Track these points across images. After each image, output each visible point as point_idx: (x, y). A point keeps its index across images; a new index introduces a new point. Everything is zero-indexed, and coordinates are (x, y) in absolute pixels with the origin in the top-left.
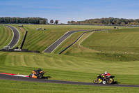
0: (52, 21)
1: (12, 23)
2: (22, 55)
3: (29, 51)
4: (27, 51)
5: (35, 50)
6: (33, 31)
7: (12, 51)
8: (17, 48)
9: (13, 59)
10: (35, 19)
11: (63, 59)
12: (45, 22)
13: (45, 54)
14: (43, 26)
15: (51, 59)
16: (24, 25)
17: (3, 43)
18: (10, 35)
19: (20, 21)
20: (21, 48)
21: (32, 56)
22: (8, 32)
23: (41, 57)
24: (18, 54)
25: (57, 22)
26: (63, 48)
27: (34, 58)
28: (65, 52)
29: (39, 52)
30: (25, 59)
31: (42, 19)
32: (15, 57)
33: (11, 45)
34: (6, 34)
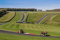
0: (39, 10)
1: (22, 11)
2: (26, 25)
3: (29, 23)
4: (28, 23)
5: (32, 22)
6: (31, 14)
7: (22, 23)
8: (24, 22)
9: (22, 26)
10: (32, 9)
11: (44, 26)
12: (36, 10)
13: (36, 24)
14: (35, 12)
15: (39, 26)
16: (27, 12)
17: (18, 19)
18: (21, 16)
19: (25, 10)
20: (26, 21)
21: (30, 25)
22: (20, 15)
23: (34, 26)
24: (24, 24)
25: (41, 10)
26: (44, 22)
27: (31, 26)
28: (45, 23)
29: (33, 23)
30: (27, 26)
31: (34, 9)
32: (23, 25)
33: (21, 20)
34: (19, 16)
